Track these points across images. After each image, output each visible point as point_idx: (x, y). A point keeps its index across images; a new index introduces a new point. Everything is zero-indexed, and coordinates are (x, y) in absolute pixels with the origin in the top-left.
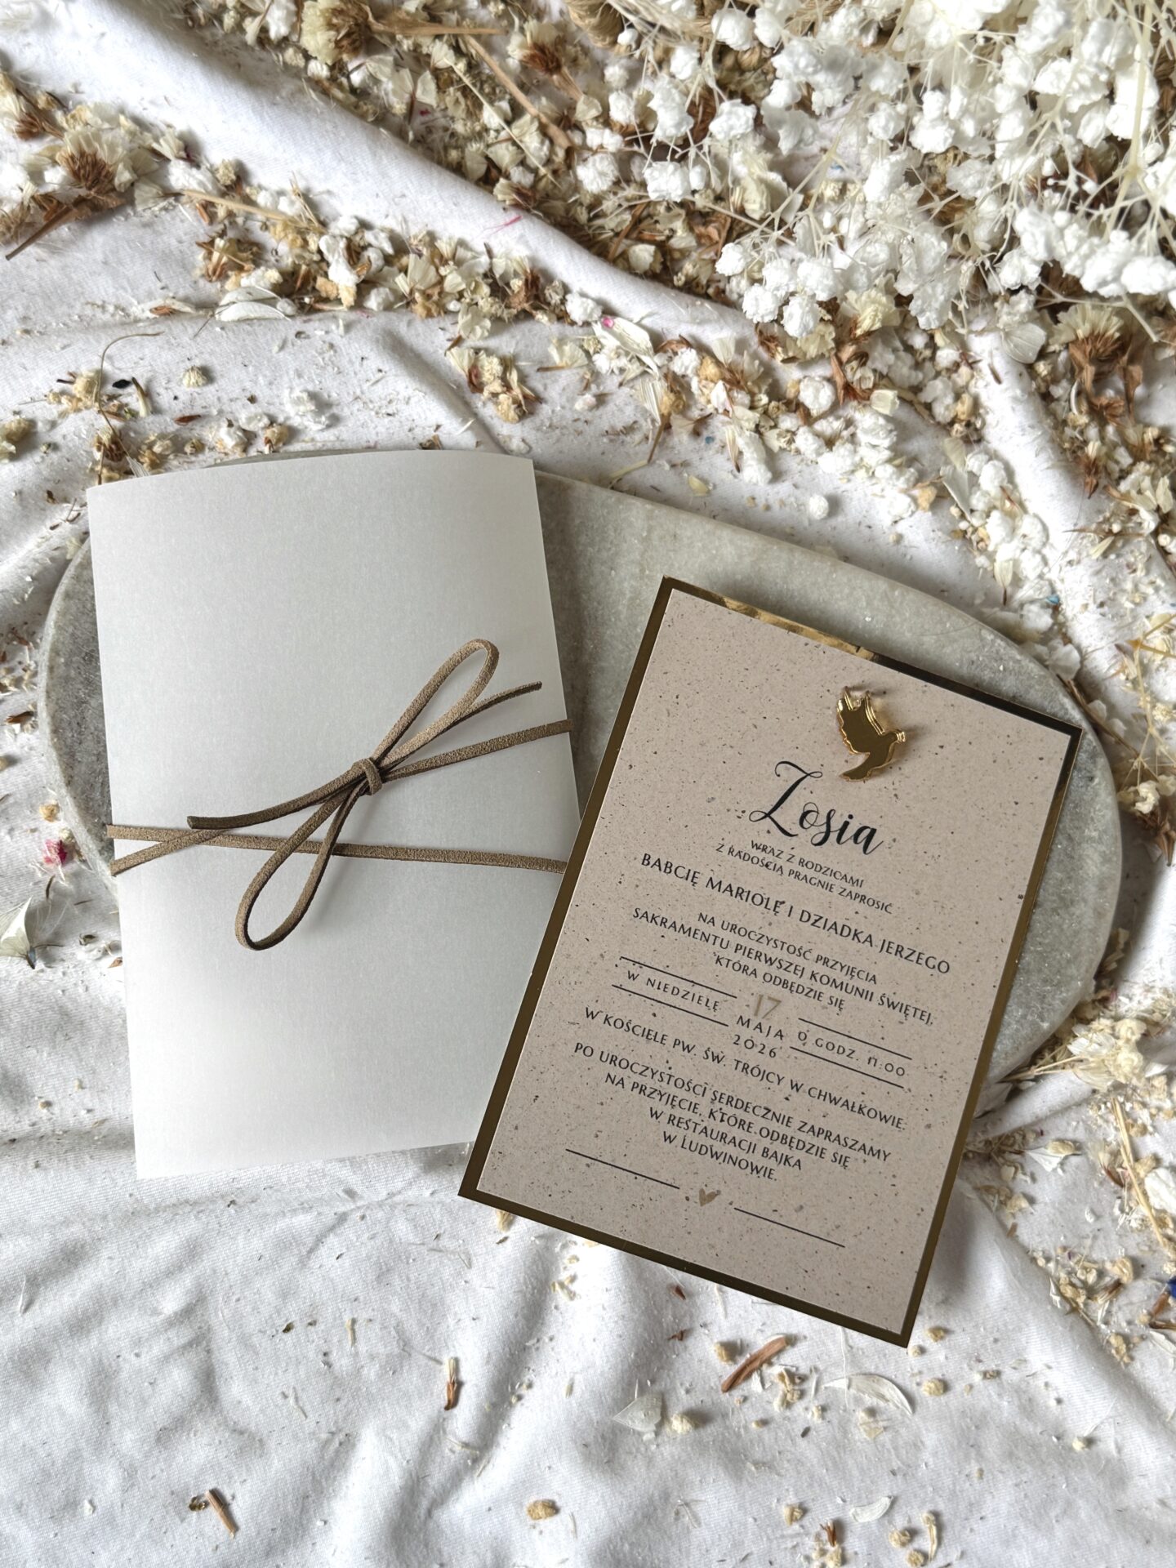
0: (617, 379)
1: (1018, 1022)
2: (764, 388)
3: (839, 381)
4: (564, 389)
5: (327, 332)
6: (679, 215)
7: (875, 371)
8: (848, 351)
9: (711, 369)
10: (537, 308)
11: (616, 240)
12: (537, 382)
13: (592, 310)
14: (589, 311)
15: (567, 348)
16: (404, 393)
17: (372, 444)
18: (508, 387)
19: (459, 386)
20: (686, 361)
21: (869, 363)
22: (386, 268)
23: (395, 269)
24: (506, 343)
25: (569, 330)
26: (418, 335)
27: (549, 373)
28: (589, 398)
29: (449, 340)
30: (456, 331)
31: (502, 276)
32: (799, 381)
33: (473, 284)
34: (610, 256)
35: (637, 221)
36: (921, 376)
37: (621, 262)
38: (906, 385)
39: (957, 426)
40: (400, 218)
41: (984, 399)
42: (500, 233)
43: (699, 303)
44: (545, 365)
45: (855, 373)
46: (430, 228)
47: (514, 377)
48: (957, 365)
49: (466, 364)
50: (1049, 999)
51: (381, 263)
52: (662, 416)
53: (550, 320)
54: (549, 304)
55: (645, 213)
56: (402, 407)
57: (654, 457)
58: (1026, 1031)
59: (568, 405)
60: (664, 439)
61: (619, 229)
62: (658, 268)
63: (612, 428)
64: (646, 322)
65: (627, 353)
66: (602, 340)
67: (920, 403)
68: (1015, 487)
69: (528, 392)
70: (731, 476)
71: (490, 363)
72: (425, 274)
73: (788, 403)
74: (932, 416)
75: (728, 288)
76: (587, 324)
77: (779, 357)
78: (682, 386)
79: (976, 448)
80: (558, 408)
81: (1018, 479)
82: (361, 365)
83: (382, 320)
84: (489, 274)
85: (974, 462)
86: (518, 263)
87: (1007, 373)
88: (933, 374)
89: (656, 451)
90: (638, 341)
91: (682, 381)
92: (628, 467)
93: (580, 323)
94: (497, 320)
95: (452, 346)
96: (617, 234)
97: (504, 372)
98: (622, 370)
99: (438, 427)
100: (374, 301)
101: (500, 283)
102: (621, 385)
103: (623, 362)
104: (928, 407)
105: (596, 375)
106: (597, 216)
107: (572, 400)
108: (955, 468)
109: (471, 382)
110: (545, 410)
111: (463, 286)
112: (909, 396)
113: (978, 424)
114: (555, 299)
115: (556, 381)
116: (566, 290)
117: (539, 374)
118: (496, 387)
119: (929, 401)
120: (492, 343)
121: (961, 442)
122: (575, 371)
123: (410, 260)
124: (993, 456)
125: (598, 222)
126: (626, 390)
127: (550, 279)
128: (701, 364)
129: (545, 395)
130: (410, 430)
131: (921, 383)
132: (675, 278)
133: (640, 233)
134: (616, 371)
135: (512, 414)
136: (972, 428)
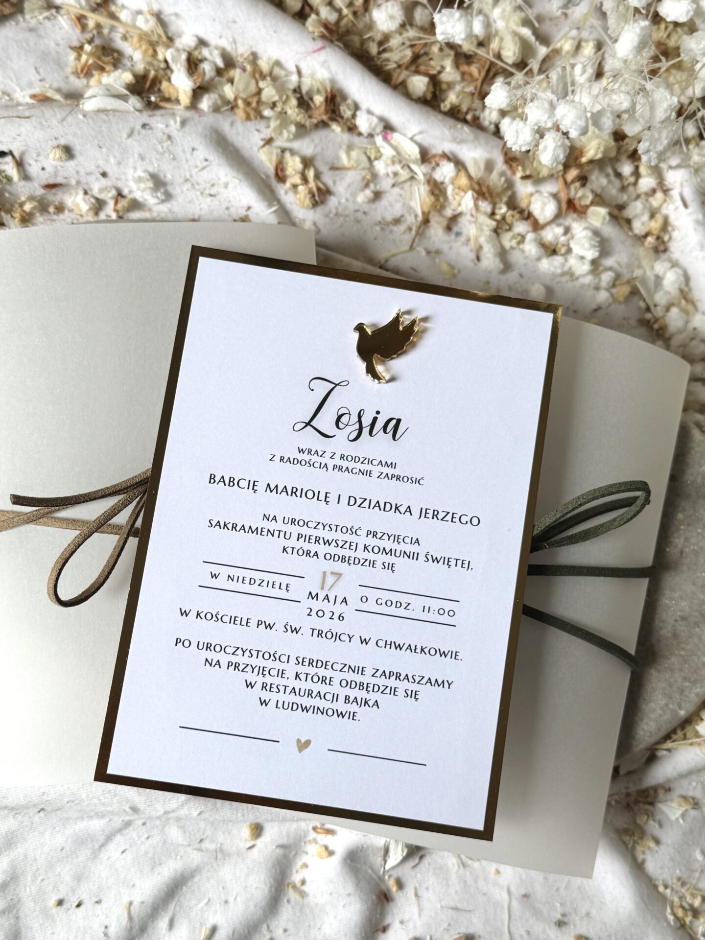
0: (390, 181)
1: (661, 708)
2: (505, 199)
3: (563, 196)
4: (349, 186)
5: (167, 126)
6: (449, 55)
7: (592, 191)
8: (573, 173)
9: (463, 181)
10: (333, 119)
11: (398, 70)
12: (328, 178)
13: (376, 126)
14: (373, 125)
15: (354, 154)
16: (224, 179)
17: (196, 217)
18: (305, 180)
19: (268, 177)
20: (445, 172)
21: (588, 185)
22: (217, 79)
23: (224, 80)
24: (306, 146)
25: (356, 140)
26: (238, 134)
27: (338, 172)
28: (368, 193)
29: (262, 140)
30: (267, 133)
31: (308, 93)
32: (532, 195)
33: (284, 97)
34: (393, 82)
35: (416, 58)
36: (625, 197)
37: (401, 89)
38: (614, 203)
39: (650, 239)
40: (231, 40)
41: (672, 219)
42: (309, 58)
43: (459, 126)
44: (336, 166)
45: (576, 193)
46: (254, 49)
47: (311, 174)
48: (654, 191)
49: (274, 159)
50: (686, 693)
51: (213, 73)
52: (423, 213)
53: (342, 131)
54: (342, 117)
55: (422, 52)
56: (222, 190)
57: (415, 245)
58: (667, 717)
59: (351, 199)
60: (423, 231)
61: (401, 62)
62: (429, 96)
63: (383, 219)
64: (418, 138)
65: (400, 162)
66: (382, 150)
67: (623, 218)
68: (690, 290)
69: (321, 186)
70: (472, 264)
71: (294, 161)
72: (247, 86)
73: (521, 212)
74: (631, 229)
75: (482, 116)
76: (371, 136)
77: (519, 174)
78: (440, 190)
79: (664, 256)
80: (343, 201)
81: (692, 284)
82: (192, 154)
83: (211, 119)
84: (297, 90)
85: (660, 267)
86: (322, 83)
87: (693, 201)
88: (634, 196)
89: (417, 240)
90: (409, 153)
91: (441, 187)
92: (394, 251)
93: (366, 135)
94: (300, 126)
95: (264, 146)
96: (399, 66)
97: (304, 170)
98: (396, 174)
99: (249, 208)
100: (205, 103)
101: (306, 98)
102: (394, 185)
103: (398, 168)
104: (629, 222)
105: (375, 176)
106: (385, 51)
107: (354, 195)
108: (645, 272)
109: (277, 175)
110: (332, 201)
111: (276, 98)
112: (616, 212)
113: (666, 238)
114: (348, 114)
115: (342, 179)
116: (357, 107)
117: (331, 173)
118: (297, 180)
119: (630, 217)
120: (296, 145)
121: (652, 252)
122: (358, 172)
123: (236, 73)
124: (675, 264)
125: (385, 55)
126: (397, 190)
127: (344, 98)
128: (457, 175)
129: (333, 188)
130: (227, 209)
131: (625, 202)
132: (442, 105)
133: (417, 67)
134: (391, 175)
135: (308, 202)
136: (660, 241)
